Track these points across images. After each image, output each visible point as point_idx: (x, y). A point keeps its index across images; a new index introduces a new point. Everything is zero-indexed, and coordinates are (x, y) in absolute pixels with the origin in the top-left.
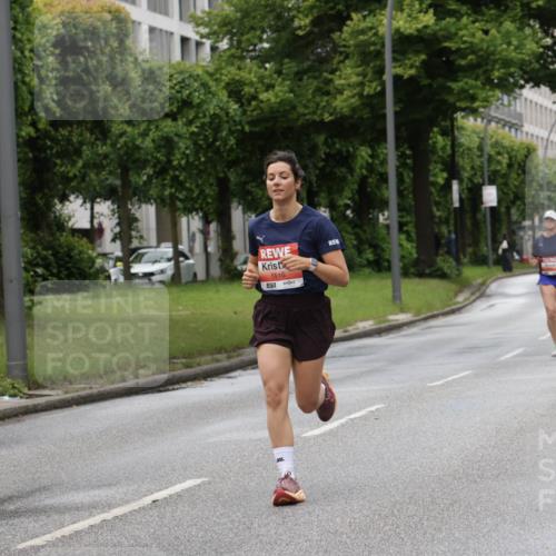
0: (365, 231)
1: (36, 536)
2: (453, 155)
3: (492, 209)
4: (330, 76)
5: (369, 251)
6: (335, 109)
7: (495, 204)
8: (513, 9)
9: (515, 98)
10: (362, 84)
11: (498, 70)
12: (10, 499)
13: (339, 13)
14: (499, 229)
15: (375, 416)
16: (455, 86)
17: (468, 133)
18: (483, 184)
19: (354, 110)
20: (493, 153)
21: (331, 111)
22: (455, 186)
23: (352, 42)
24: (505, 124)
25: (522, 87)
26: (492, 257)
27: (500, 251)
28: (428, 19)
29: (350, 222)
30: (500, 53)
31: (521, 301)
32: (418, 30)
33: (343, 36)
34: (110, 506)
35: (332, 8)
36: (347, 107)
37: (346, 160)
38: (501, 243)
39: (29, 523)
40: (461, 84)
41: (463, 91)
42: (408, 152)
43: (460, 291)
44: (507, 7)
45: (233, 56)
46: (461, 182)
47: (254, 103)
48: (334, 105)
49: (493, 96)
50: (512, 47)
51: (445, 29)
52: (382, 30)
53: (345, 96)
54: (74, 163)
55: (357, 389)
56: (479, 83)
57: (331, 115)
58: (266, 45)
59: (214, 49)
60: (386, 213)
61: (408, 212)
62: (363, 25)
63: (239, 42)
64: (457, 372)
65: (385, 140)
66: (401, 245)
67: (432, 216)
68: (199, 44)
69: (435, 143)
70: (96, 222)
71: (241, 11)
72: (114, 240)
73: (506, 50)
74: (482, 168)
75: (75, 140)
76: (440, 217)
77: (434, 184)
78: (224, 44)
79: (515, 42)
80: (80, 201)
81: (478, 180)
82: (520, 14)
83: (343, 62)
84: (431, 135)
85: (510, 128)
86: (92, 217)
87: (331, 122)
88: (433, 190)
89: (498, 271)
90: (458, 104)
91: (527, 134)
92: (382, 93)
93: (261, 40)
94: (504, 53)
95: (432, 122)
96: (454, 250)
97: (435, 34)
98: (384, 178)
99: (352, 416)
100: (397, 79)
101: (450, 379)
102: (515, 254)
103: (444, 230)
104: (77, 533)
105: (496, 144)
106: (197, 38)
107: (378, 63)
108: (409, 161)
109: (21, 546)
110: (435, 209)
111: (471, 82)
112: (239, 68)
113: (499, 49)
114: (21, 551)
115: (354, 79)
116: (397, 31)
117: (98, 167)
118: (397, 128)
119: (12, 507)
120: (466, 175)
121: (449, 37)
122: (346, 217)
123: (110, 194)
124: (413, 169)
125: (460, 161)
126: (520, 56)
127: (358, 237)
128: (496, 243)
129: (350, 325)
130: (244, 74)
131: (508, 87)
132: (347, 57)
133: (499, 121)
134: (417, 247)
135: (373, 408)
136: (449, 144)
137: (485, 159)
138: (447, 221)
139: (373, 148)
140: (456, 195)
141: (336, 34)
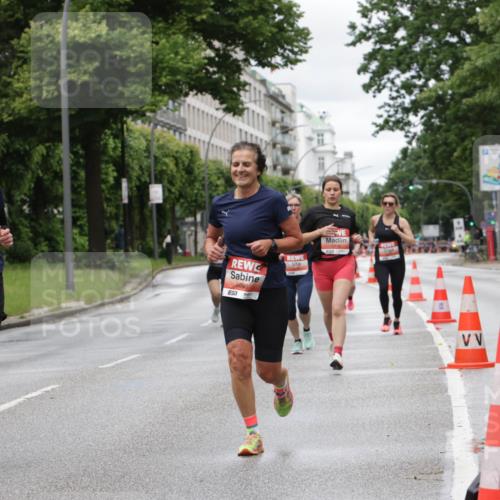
0: (41, 225)
2: (123, 156)
3: (158, 205)
4: (9, 80)
5: (44, 244)
6: (13, 110)
7: (160, 201)
8: (180, 22)
9: (180, 104)
11: (165, 77)
13: (17, 20)
14: (164, 225)
15: (51, 396)
17: (136, 135)
18: (150, 183)
19: (31, 111)
20: (158, 153)
21: (10, 112)
22: (124, 184)
23: (29, 48)
24: (170, 127)
25: (187, 95)
26: (157, 251)
27: (164, 245)
29: (27, 217)
30: (168, 62)
31: (184, 291)
33: (21, 42)
35: (12, 16)
36: (25, 108)
37: (23, 158)
38: (165, 237)
42: (81, 152)
44: (174, 21)
46: (130, 181)
48: (12, 106)
49: (161, 101)
50: (179, 57)
53: (24, 99)
55: (34, 371)
57: (10, 115)
60: (61, 209)
61: (80, 207)
64: (126, 355)
65: (60, 141)
66: (74, 239)
67: (103, 211)
69: (106, 145)
73: (174, 59)
74: (150, 167)
76: (111, 213)
77: (105, 182)
79: (182, 52)
81: (145, 178)
82: (186, 27)
83: (21, 66)
84: (103, 136)
85: (175, 131)
87: (10, 122)
88: (103, 186)
89: (163, 262)
91: (190, 137)
94: (171, 62)
95: (105, 125)
96: (123, 243)
98: (58, 176)
99: (29, 396)
101: (119, 361)
102: (178, 248)
103: (114, 225)
105: (161, 147)
108: (81, 160)
110: (105, 205)
113: (167, 57)
118: (72, 130)
120: (134, 174)
122: (22, 211)
124: (86, 167)
125: (128, 159)
126: (185, 66)
127: (34, 230)
128: (162, 237)
129: (26, 312)
131: (175, 92)
132: (25, 62)
133: (164, 125)
134: (89, 240)
135: (49, 388)
136: (120, 145)
137: (152, 160)
138: (116, 217)
139: (48, 148)
140: (125, 192)
141: (14, 42)
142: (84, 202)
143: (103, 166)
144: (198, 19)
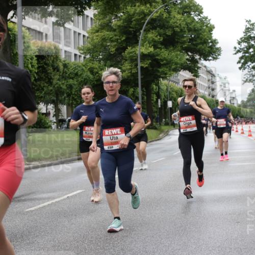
1: (31, 207)
2: (159, 90)
3: (170, 108)
7: (171, 106)
8: (178, 47)
9: (177, 74)
10: (131, 69)
12: (23, 196)
13: (124, 47)
16: (160, 70)
17: (163, 85)
18: (168, 100)
19: (128, 77)
20: (171, 91)
22: (159, 101)
23: (128, 56)
24: (174, 82)
25: (180, 71)
28: (152, 49)
30: (174, 60)
32: (149, 53)
33: (126, 54)
34: (54, 198)
35: (122, 45)
36: (126, 76)
37: (126, 92)
39: (29, 203)
40: (162, 69)
41: (163, 72)
42: (145, 90)
43: (161, 133)
44: (176, 47)
45: (91, 60)
46: (161, 100)
47: (97, 75)
50: (178, 59)
51: (157, 52)
52: (138, 52)
53: (126, 73)
54: (41, 92)
56: (168, 69)
58: (101, 57)
59: (84, 58)
61: (145, 109)
62: (131, 51)
63: (93, 55)
64: (161, 158)
65: (138, 87)
67: (153, 110)
68: (80, 56)
69: (153, 87)
70: (48, 111)
71: (93, 46)
72: (53, 117)
74: (167, 96)
75: (42, 85)
76: (155, 111)
77: (153, 100)
78: (88, 56)
79: (179, 57)
80: (43, 104)
81: (166, 99)
82: (180, 49)
83: (125, 62)
84: (152, 85)
85: (176, 83)
86: (47, 109)
88: (152, 102)
89: (172, 127)
90: (161, 76)
92: (137, 72)
93: (99, 55)
94: (176, 61)
95: (153, 81)
96: (159, 120)
97: (153, 54)
98: (137, 98)
100: (142, 68)
101: (158, 160)
104: (44, 206)
105: (171, 89)
106: (80, 54)
107: (136, 62)
108: (145, 93)
109: (27, 210)
111: (165, 69)
112: (93, 64)
114: (27, 212)
115: (129, 67)
116: (142, 53)
117: (49, 94)
118: (142, 83)
119: (23, 198)
120: (163, 97)
121: (158, 55)
123: (53, 102)
124: (146, 95)
125: (160, 93)
130: (94, 66)
131: (176, 70)
132: (126, 60)
133: (172, 81)
136: (157, 88)
137: (168, 93)
138: (157, 112)
139: (134, 89)
140: (159, 104)
141: (123, 53)
142: (145, 107)
143: (152, 95)
144: (184, 46)
